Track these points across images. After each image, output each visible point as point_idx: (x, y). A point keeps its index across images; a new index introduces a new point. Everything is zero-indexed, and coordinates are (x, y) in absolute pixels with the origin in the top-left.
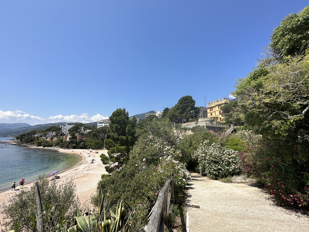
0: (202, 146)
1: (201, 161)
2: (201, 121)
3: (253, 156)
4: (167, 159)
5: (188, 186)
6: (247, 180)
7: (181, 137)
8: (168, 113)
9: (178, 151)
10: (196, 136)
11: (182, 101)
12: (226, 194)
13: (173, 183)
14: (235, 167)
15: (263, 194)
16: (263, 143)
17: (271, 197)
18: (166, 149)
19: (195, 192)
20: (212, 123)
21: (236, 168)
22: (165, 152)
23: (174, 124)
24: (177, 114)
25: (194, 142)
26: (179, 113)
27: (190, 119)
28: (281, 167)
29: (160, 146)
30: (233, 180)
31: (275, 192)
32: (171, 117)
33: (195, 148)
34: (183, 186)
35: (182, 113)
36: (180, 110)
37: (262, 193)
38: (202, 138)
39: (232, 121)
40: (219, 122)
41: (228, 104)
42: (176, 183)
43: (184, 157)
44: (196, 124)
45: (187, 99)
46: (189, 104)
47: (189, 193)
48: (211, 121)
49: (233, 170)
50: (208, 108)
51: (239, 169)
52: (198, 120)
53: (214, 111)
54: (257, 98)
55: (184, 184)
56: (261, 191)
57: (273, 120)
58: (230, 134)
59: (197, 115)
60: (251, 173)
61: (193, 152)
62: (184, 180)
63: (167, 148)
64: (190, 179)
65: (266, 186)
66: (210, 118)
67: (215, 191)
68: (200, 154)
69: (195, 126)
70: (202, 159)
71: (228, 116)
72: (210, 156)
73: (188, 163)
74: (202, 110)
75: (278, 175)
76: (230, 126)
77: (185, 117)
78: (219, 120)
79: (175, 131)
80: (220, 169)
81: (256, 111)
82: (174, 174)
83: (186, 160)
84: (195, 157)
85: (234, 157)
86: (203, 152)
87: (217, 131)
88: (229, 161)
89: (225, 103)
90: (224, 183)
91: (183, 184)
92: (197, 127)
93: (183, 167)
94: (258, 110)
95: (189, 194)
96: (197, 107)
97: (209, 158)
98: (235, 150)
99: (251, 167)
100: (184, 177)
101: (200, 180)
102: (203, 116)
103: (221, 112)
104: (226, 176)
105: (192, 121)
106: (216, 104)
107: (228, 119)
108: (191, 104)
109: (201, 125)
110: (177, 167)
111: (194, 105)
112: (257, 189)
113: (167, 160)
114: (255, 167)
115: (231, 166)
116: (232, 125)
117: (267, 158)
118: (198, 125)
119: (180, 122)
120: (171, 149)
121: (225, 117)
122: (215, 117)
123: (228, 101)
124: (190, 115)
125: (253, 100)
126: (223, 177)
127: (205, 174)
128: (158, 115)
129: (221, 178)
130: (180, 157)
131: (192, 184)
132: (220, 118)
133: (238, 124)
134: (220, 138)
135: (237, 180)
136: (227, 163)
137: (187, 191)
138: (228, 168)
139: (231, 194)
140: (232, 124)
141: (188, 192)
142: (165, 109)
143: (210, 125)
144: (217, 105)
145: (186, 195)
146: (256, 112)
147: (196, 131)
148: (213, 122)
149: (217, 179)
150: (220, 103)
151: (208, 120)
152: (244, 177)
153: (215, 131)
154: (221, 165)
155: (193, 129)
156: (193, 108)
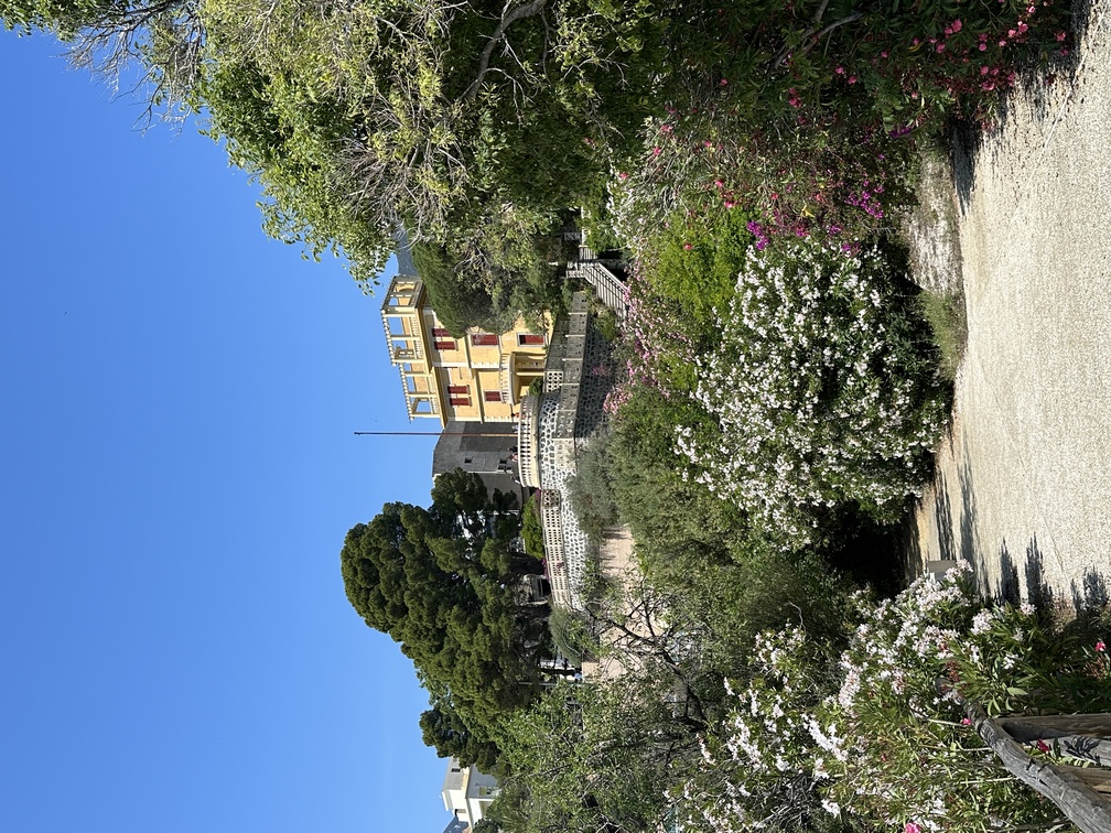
0: (718, 476)
1: (824, 487)
2: (540, 471)
3: (778, 173)
4: (836, 751)
5: (1024, 592)
6: (934, 206)
7: (660, 626)
8: (462, 713)
9: (767, 657)
10: (650, 511)
11: (382, 603)
12: (1042, 337)
13: (1016, 720)
14: (855, 271)
15: (1013, 127)
16: (697, 113)
17: (1027, 89)
18: (753, 751)
19: (1064, 542)
20: (556, 396)
21: (857, 263)
22: (781, 765)
23: (552, 672)
24: (480, 646)
25: (693, 529)
26: (472, 630)
27: (523, 543)
28: (838, 29)
29: (728, 799)
30: (944, 285)
31: (992, 68)
32: (499, 696)
33: (735, 524)
34: (1026, 636)
35: (470, 606)
36: (451, 618)
37: (1008, 133)
38: (664, 472)
39: (544, 267)
40: (549, 349)
41: (430, 288)
42: (1012, 691)
43: (803, 604)
44: (558, 502)
45: (365, 561)
46: (411, 548)
47: (1073, 587)
48: (543, 398)
49: (877, 282)
50: (447, 413)
51: (867, 246)
52: (533, 490)
53: (467, 380)
54: (407, 135)
55: (1011, 626)
56: (998, 137)
57: (551, 56)
58: (636, 288)
59: (491, 493)
60: (889, 186)
61: (768, 538)
62: (981, 622)
63: (742, 741)
64: (965, 572)
65: (963, 110)
66: (517, 409)
67: (1033, 410)
68: (779, 487)
69: (576, 511)
70: (815, 474)
71: (507, 290)
72: (789, 424)
73: (850, 574)
74: (461, 457)
75: (887, 48)
76: (577, 285)
77: (505, 580)
78: (537, 349)
79: (615, 670)
80: (876, 364)
81: (489, 145)
82: (943, 705)
83: (832, 593)
84: (800, 523)
85: (791, 271)
86: (760, 467)
87: (614, 365)
88: (815, 305)
89: (421, 303)
90: (971, 343)
91: (1013, 633)
92: (582, 500)
93: (885, 625)
94: (486, 132)
95: (1081, 589)
96: (434, 493)
97: (803, 431)
98: (737, 264)
99: (849, 182)
100: (957, 619)
101: (966, 498)
102: (505, 455)
103: (483, 332)
104: (923, 328)
105: (538, 532)
106: (424, 361)
107: (529, 291)
108: (411, 536)
109: (568, 468)
110: (890, 668)
111: (413, 512)
112: (984, 159)
113: (841, 757)
114: (849, 160)
115: (851, 295)
116: (572, 274)
117: (791, 97)
118: (565, 493)
119: (538, 621)
120: (748, 706)
121: (517, 308)
122: (513, 374)
123: (410, 285)
124: (489, 543)
125: (420, 159)
126: (929, 346)
127: (915, 459)
128: (475, 803)
129: (937, 360)
130: (808, 644)
131: (1006, 561)
132: (523, 340)
133: (569, 236)
134: (660, 351)
135: (941, 264)
136: (828, 319)
137: (1063, 604)
138: (863, 312)
139: (1037, 310)
140: (562, 270)
141: (1069, 596)
142: (429, 742)
143: (567, 410)
144: (432, 359)
145: (1091, 612)
146: (495, 143)
147: (614, 509)
148: (549, 387)
149: (948, 389)
150: (420, 339)
151: (531, 421)
152: (915, 223)
153: (612, 381)
154: (845, 353)
155: (599, 528)
156: (439, 520)
